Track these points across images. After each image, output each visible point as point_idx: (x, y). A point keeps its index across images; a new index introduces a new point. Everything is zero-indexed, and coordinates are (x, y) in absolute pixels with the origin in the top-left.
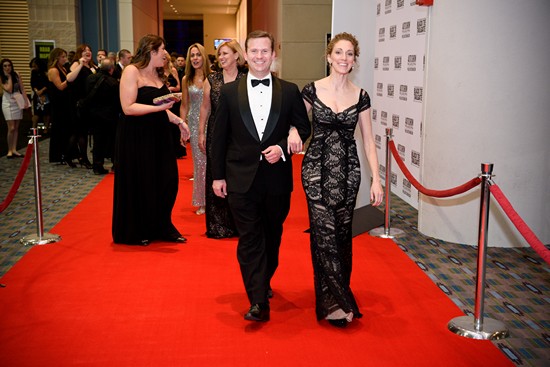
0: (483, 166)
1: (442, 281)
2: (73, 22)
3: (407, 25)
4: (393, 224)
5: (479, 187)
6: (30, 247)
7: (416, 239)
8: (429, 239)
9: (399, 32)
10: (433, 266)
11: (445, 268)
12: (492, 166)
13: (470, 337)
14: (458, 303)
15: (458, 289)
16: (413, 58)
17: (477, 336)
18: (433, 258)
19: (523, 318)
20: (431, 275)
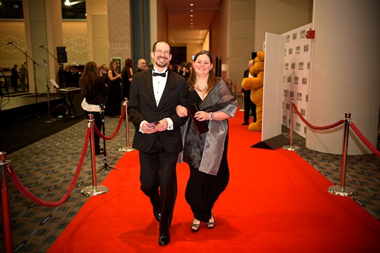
0: (346, 114)
1: (321, 170)
2: (130, 48)
3: (298, 48)
4: (293, 144)
5: (344, 124)
6: (124, 153)
7: (306, 151)
8: (312, 151)
9: (294, 51)
10: (316, 163)
11: (322, 164)
12: (350, 114)
13: (339, 195)
14: (331, 180)
15: (330, 174)
16: (301, 64)
17: (342, 194)
18: (315, 160)
19: (363, 187)
20: (315, 167)
